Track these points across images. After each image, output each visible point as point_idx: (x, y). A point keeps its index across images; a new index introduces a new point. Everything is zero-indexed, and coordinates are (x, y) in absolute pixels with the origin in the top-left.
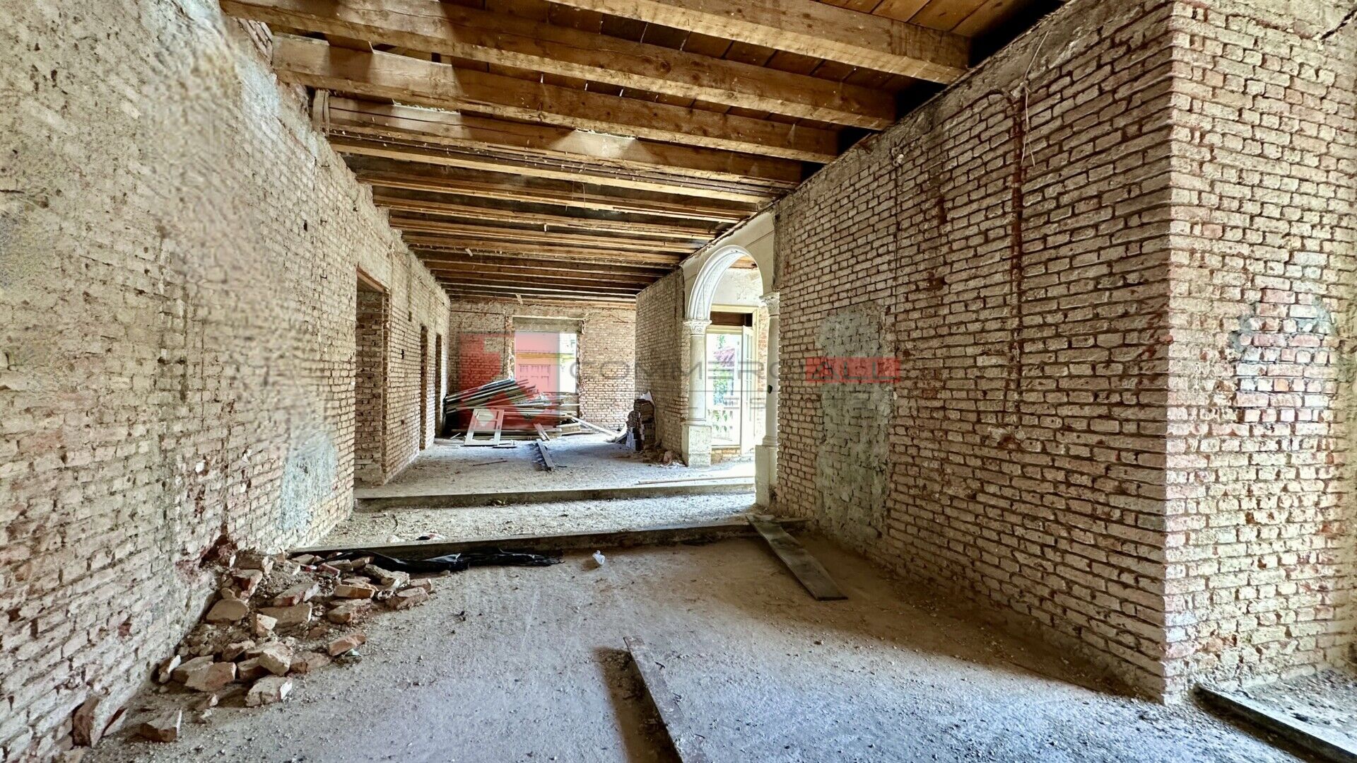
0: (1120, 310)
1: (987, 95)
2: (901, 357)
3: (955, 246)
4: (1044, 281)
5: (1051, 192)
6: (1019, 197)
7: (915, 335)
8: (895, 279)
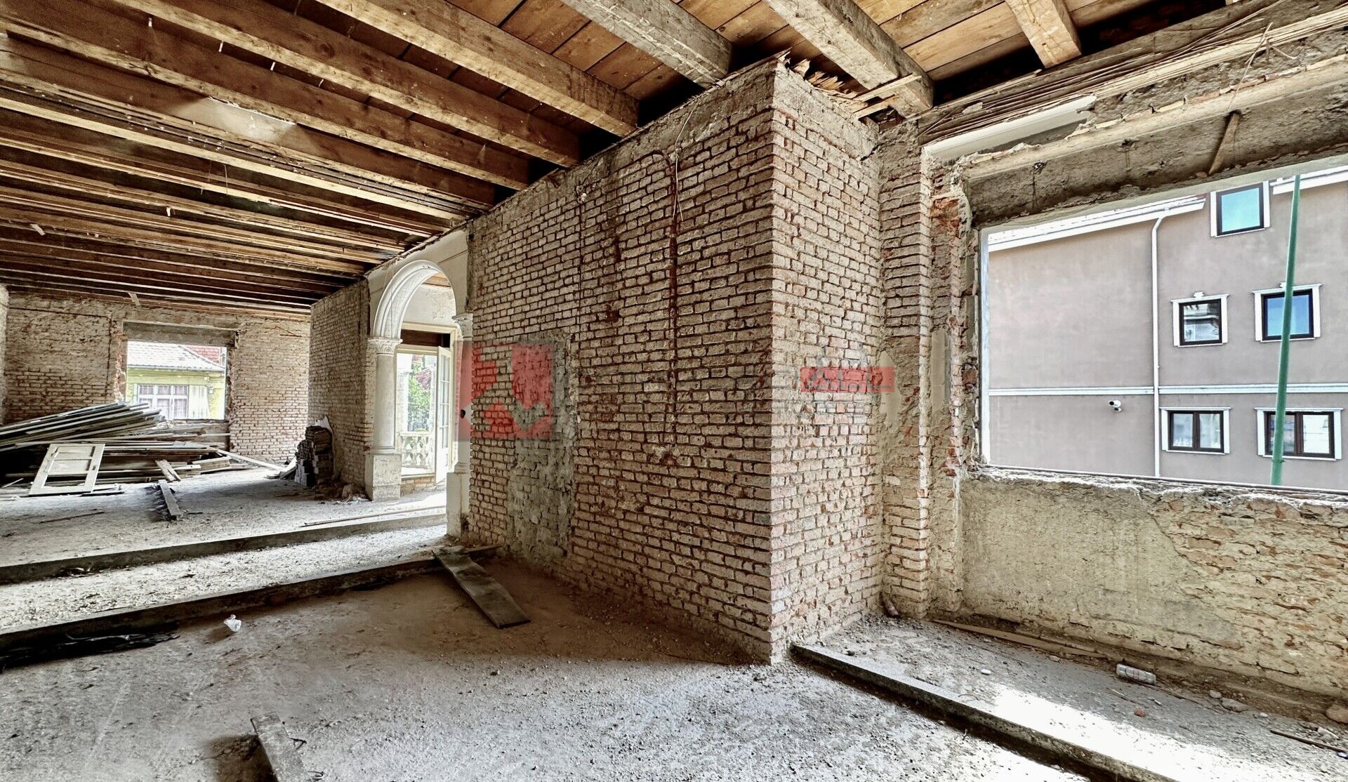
0: (742, 347)
1: (651, 154)
2: (584, 383)
3: (628, 283)
4: (692, 320)
5: (697, 245)
6: (675, 246)
7: (596, 362)
8: (579, 309)
